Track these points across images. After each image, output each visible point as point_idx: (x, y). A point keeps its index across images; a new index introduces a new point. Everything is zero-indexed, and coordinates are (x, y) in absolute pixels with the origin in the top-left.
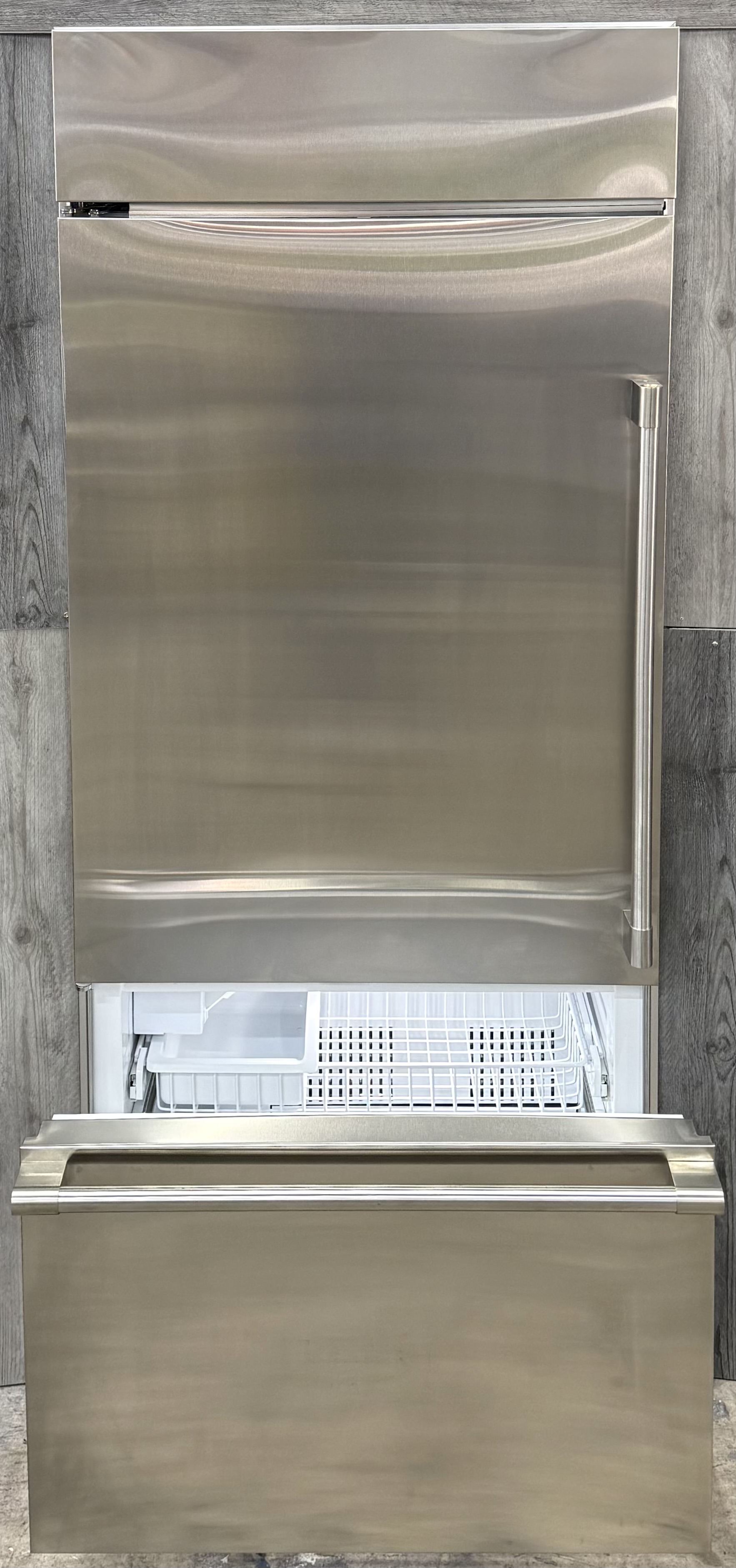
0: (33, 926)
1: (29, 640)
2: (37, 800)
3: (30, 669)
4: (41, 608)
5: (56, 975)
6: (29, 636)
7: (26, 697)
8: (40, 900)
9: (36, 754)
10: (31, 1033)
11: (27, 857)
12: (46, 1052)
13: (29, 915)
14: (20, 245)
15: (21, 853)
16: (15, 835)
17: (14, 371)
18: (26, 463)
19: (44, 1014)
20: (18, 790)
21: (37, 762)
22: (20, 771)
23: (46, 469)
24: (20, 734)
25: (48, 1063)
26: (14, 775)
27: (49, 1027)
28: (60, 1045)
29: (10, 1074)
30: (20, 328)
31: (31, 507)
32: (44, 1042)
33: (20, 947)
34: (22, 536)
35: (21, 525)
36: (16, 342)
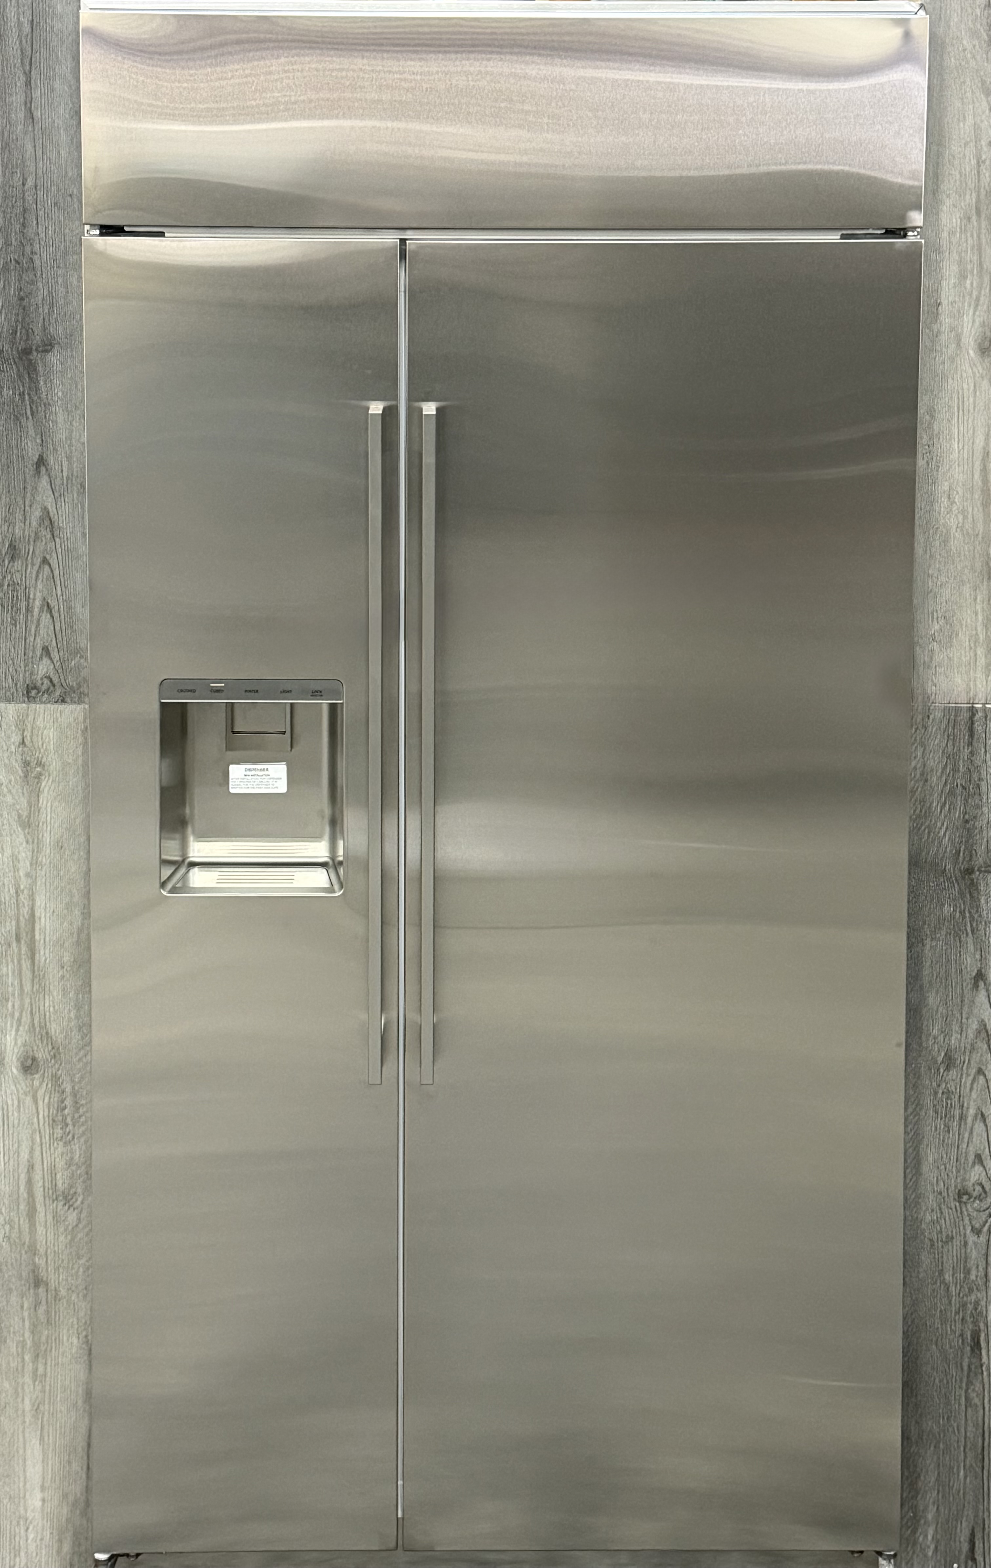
0: (42, 1054)
1: (41, 715)
2: (48, 905)
3: (42, 751)
4: (56, 680)
5: (68, 1114)
6: (42, 711)
7: (38, 783)
8: (50, 1024)
9: (48, 851)
10: (38, 1182)
11: (36, 973)
12: (55, 1205)
13: (37, 1042)
14: (36, 257)
15: (29, 967)
16: (22, 946)
17: (28, 403)
18: (40, 510)
19: (53, 1160)
20: (25, 892)
21: (48, 861)
22: (29, 870)
23: (64, 517)
24: (29, 827)
25: (57, 1219)
26: (21, 874)
27: (59, 1176)
28: (72, 1199)
29: (12, 1228)
30: (35, 353)
31: (45, 561)
32: (53, 1194)
33: (26, 1079)
34: (35, 595)
35: (33, 581)
36: (31, 369)
